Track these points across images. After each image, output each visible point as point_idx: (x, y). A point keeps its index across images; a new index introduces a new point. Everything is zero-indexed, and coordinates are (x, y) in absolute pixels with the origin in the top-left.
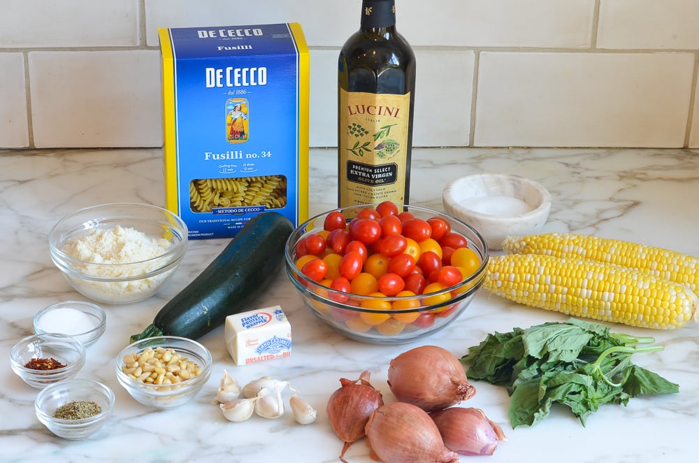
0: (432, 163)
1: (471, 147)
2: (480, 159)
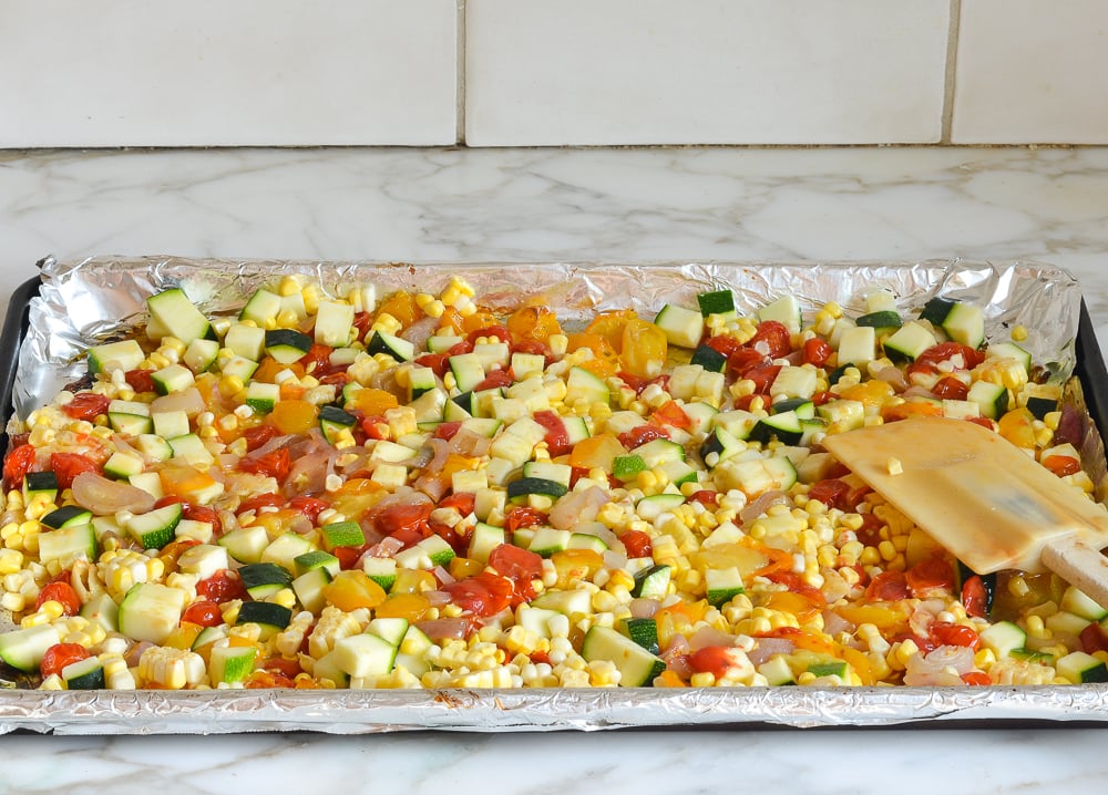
1: (944, 144)
2: (965, 173)
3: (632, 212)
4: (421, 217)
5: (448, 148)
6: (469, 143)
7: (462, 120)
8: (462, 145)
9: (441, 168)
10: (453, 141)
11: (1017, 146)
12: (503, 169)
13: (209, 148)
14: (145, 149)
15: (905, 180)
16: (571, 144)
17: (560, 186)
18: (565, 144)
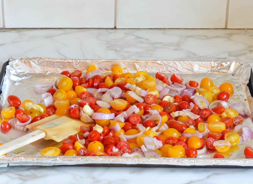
0: (206, 37)
1: (226, 29)
2: (231, 35)
3: (154, 43)
4: (106, 44)
5: (112, 29)
6: (117, 28)
7: (115, 22)
8: (115, 28)
9: (111, 33)
10: (113, 27)
11: (242, 29)
12: (125, 33)
13: (57, 28)
14: (43, 28)
15: (217, 36)
16: (140, 28)
17: (138, 37)
18: (139, 28)
